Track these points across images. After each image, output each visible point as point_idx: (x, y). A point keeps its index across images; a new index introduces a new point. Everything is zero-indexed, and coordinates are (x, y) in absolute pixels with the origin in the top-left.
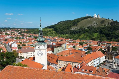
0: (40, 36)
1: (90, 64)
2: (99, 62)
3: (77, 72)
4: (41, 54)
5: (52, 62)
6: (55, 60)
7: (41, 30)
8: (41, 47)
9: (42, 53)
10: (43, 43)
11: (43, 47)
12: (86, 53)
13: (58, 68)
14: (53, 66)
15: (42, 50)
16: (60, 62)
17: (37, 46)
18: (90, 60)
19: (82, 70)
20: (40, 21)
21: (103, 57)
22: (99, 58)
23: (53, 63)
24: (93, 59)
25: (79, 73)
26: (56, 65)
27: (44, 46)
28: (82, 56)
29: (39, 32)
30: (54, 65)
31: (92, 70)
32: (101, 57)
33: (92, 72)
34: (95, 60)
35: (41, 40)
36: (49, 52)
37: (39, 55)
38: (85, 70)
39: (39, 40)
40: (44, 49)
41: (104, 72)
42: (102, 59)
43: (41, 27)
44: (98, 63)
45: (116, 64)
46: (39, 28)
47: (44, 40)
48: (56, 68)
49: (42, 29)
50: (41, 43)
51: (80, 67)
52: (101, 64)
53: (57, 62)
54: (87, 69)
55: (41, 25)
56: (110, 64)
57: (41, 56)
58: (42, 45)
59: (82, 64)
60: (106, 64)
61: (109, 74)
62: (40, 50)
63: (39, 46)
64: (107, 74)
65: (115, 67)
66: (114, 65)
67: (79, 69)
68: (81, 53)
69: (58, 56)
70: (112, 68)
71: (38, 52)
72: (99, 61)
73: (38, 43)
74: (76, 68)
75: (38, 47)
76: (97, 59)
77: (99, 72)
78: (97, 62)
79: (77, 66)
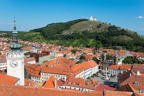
0: (14, 42)
1: (80, 76)
2: (91, 73)
3: (62, 86)
4: (15, 64)
5: (33, 74)
6: (37, 73)
7: (15, 34)
8: (15, 56)
9: (17, 63)
10: (17, 51)
11: (18, 56)
12: (77, 63)
13: (40, 82)
14: (35, 80)
15: (17, 59)
16: (44, 74)
17: (9, 54)
18: (79, 71)
19: (68, 83)
20: (15, 22)
21: (96, 67)
22: (91, 68)
23: (34, 76)
24: (83, 69)
25: (64, 87)
26: (39, 79)
27: (20, 54)
28: (71, 67)
29: (13, 36)
30: (37, 78)
31: (80, 82)
32: (93, 67)
33: (79, 85)
34: (86, 71)
35: (15, 46)
36: (32, 62)
37: (12, 66)
38: (72, 83)
39: (12, 46)
40: (20, 59)
41: (93, 85)
42: (95, 69)
43: (15, 29)
44: (89, 75)
45: (110, 75)
46: (13, 31)
47: (19, 46)
48: (39, 82)
49: (16, 32)
50: (16, 51)
51: (66, 80)
52: (93, 75)
53: (40, 74)
54: (74, 82)
55: (15, 28)
56: (103, 75)
57: (15, 67)
58: (17, 53)
59: (69, 76)
60: (99, 76)
61: (98, 86)
62: (14, 60)
63: (13, 54)
64: (96, 86)
65: (107, 78)
66: (107, 76)
67: (64, 82)
68: (71, 63)
69: (41, 67)
70: (104, 80)
71: (11, 62)
72: (90, 71)
73: (11, 51)
74: (62, 81)
75: (12, 56)
76: (89, 69)
77: (87, 84)
78: (88, 73)
79: (63, 78)
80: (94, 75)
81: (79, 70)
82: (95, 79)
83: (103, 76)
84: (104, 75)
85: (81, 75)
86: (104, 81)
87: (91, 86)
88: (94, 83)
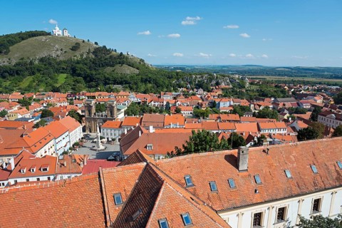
1: (46, 152)
2: (69, 142)
3: (7, 180)
12: (37, 126)
19: (20, 171)
21: (77, 129)
22: (67, 133)
24: (52, 137)
25: (12, 181)
28: (22, 136)
31: (47, 165)
32: (72, 130)
33: (46, 169)
34: (57, 141)
38: (30, 170)
41: (75, 164)
42: (77, 134)
44: (65, 146)
45: (105, 140)
51: (16, 166)
52: (73, 146)
54: (33, 166)
56: (93, 142)
59: (20, 157)
60: (84, 144)
61: (85, 164)
64: (82, 166)
65: (102, 147)
66: (100, 143)
67: (11, 171)
68: (21, 128)
70: (95, 150)
72: (67, 139)
74: (6, 170)
76: (64, 136)
77: (63, 165)
78: (64, 143)
79: (6, 164)
80: (76, 144)
81: (43, 141)
82: (78, 153)
83: (94, 144)
84: (95, 142)
85: (47, 150)
86: (95, 153)
87: (72, 166)
88: (78, 161)
